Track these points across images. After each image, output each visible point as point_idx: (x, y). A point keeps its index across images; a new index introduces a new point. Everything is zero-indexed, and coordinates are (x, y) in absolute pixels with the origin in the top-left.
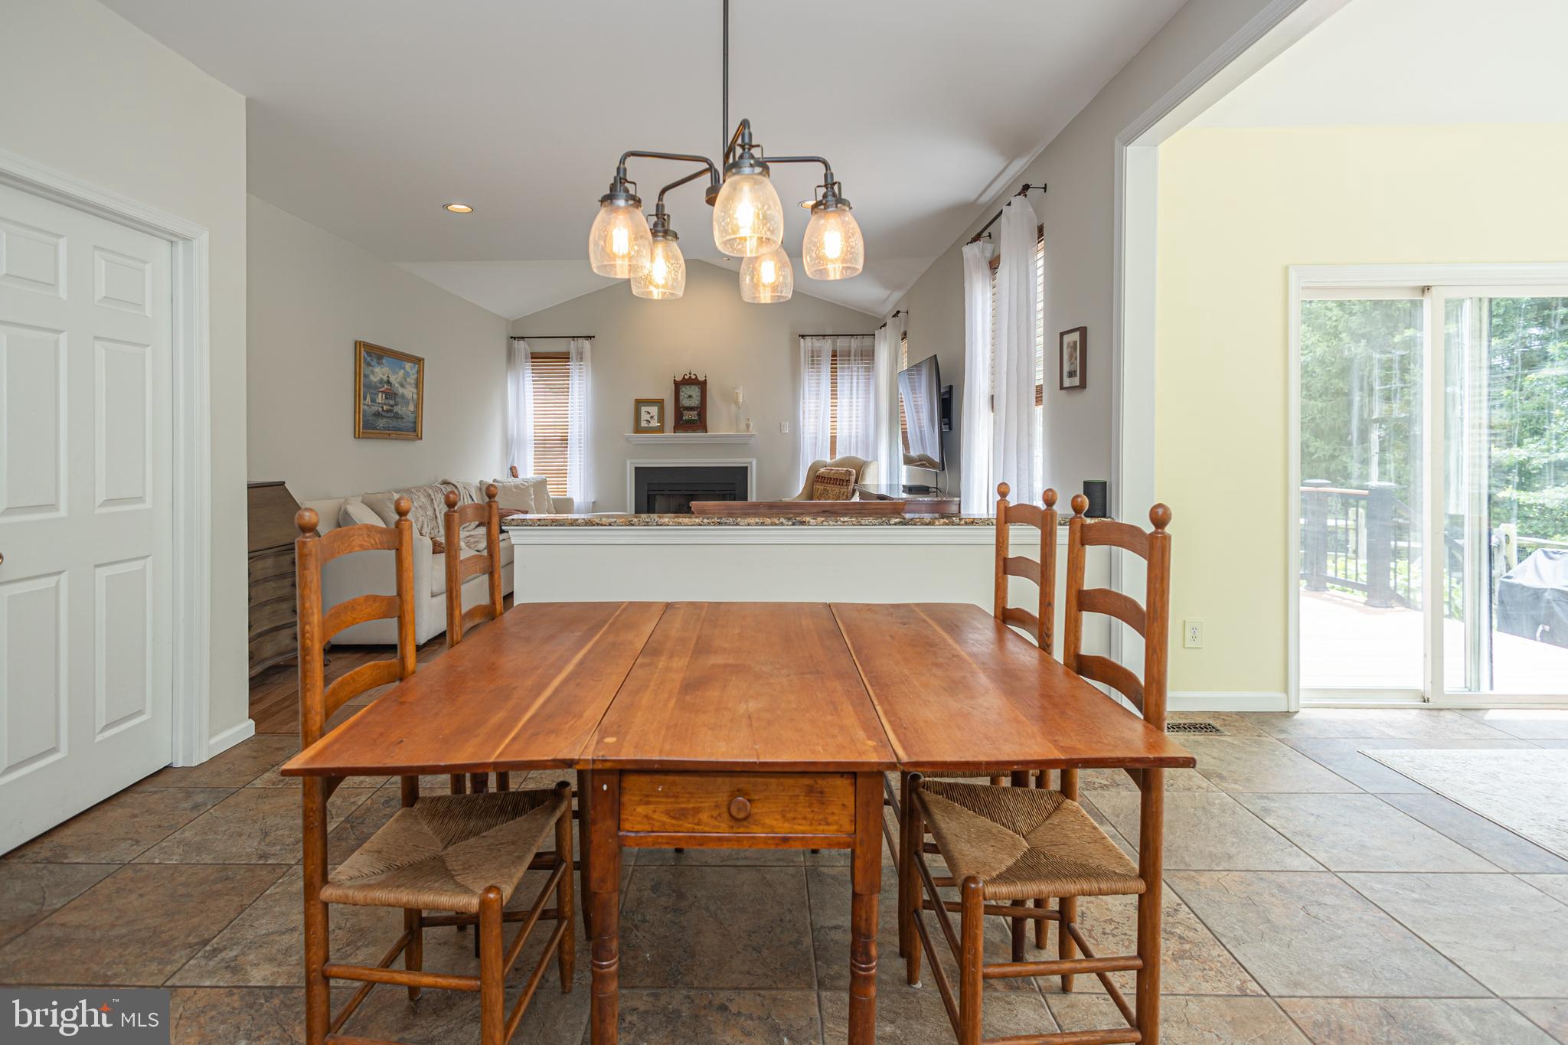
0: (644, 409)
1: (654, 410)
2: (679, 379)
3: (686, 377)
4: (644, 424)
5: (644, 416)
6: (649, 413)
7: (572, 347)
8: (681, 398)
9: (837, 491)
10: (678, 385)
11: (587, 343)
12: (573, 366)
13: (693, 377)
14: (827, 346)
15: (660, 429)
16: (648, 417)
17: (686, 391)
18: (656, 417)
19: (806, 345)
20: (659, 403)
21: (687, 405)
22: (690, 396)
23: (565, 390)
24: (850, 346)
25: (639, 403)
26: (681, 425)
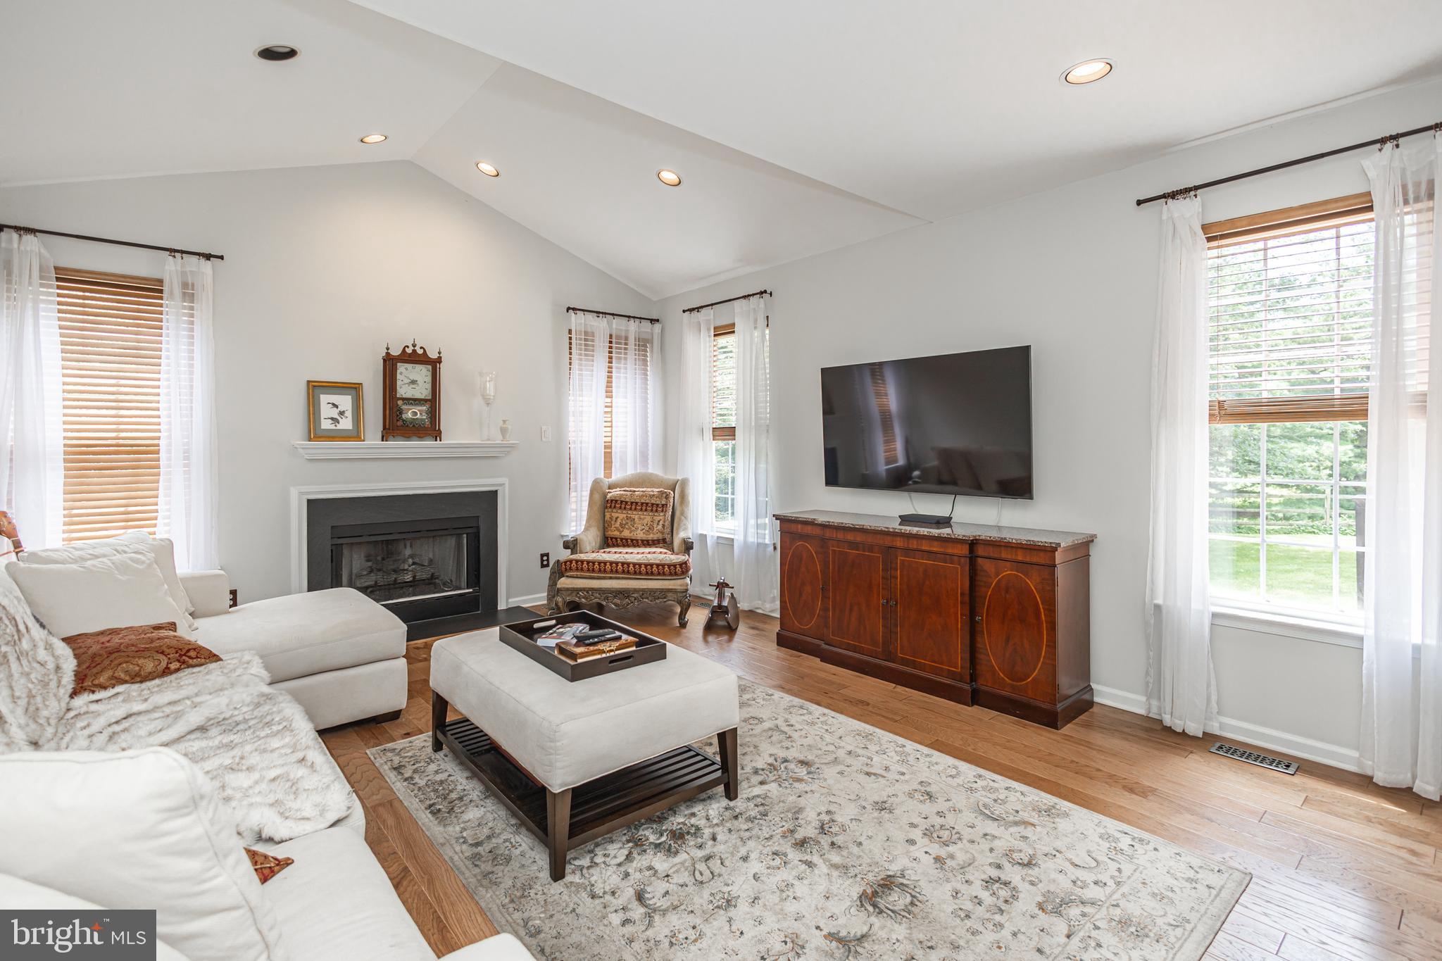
0: (325, 399)
1: (345, 402)
2: (396, 352)
3: (409, 351)
4: (326, 425)
5: (326, 411)
6: (335, 406)
7: (169, 269)
8: (399, 383)
9: (648, 519)
10: (390, 364)
11: (207, 266)
12: (171, 308)
13: (420, 352)
14: (601, 327)
15: (355, 435)
16: (334, 413)
17: (405, 373)
18: (349, 414)
19: (577, 321)
20: (354, 389)
21: (408, 395)
22: (413, 382)
23: (151, 357)
24: (627, 331)
25: (315, 389)
26: (395, 425)
